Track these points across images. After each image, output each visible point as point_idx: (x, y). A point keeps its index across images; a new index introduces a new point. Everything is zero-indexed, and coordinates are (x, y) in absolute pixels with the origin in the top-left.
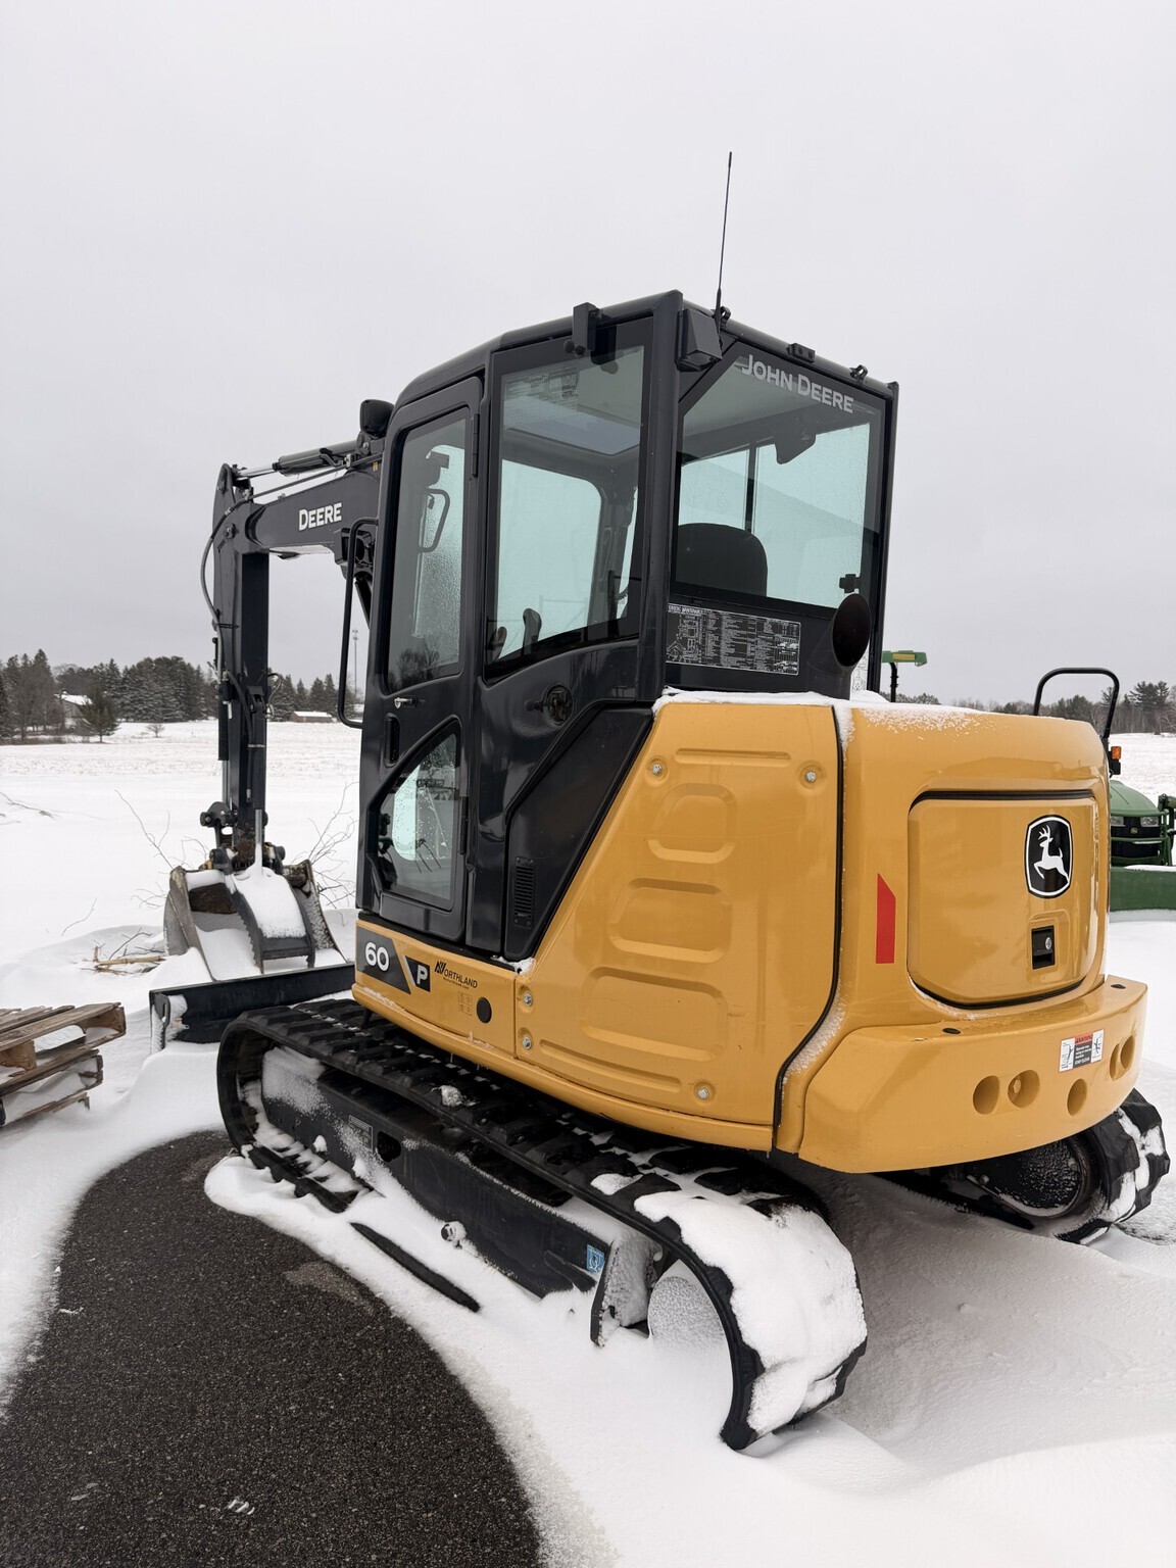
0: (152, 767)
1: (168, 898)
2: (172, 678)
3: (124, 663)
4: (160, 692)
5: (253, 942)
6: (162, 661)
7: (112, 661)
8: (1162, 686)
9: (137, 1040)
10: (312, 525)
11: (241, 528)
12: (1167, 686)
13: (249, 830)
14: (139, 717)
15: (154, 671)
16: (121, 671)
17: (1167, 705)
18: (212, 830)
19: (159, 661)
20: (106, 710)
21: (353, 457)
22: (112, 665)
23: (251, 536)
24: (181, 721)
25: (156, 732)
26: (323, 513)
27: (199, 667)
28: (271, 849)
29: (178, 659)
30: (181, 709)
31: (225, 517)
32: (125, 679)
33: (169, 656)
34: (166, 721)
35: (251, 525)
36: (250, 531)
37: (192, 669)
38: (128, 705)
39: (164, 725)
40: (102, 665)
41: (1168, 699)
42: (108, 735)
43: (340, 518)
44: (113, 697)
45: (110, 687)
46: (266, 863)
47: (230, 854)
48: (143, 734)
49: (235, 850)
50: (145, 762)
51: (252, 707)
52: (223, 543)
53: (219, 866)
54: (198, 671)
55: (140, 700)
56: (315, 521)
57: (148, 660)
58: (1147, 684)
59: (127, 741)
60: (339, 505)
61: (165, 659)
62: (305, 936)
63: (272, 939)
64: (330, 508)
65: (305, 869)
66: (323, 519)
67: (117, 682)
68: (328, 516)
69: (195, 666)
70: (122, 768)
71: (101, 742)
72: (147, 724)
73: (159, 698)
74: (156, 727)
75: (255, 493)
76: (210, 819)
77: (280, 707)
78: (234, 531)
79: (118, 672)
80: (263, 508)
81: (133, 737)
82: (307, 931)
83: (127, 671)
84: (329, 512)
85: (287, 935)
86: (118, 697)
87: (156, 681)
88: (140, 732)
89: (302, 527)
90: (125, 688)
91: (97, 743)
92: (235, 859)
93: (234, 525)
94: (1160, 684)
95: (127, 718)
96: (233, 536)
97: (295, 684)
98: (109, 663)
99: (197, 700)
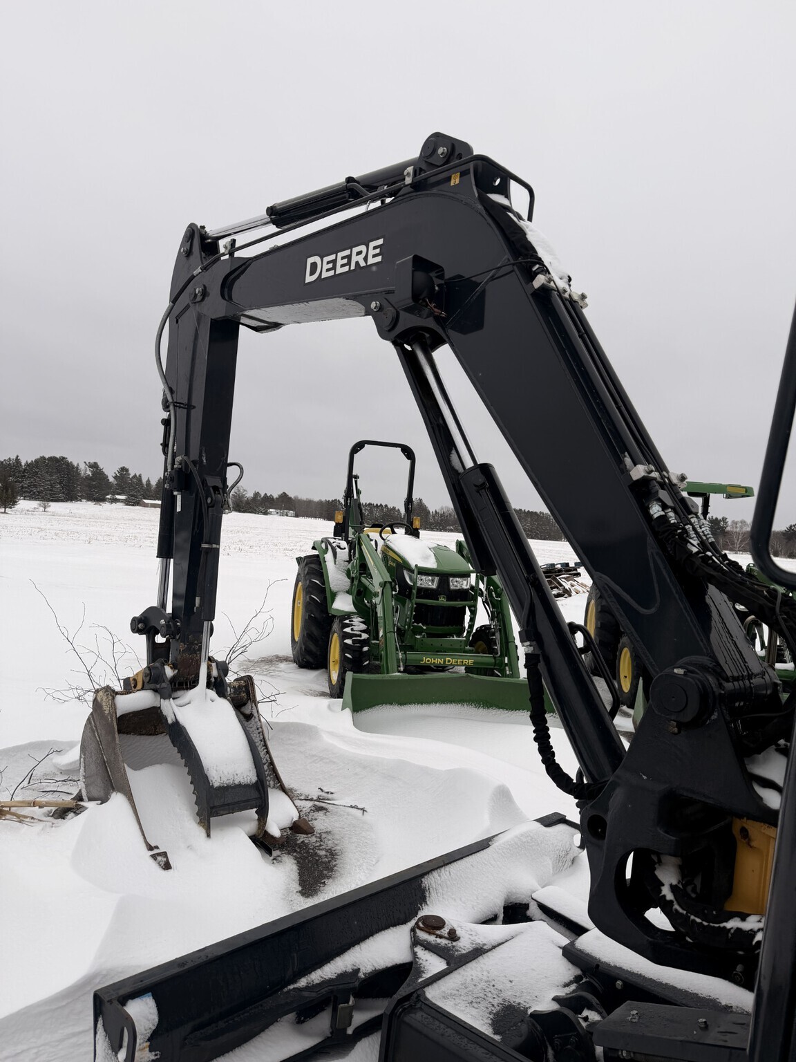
0: (43, 534)
1: (89, 719)
2: (59, 471)
3: (27, 458)
4: (49, 480)
5: (197, 791)
6: (52, 459)
7: (18, 456)
8: (724, 520)
9: (61, 1041)
10: (325, 275)
11: (215, 290)
12: (727, 520)
13: (192, 643)
14: (33, 497)
15: (47, 465)
16: (23, 464)
17: (726, 533)
18: (143, 638)
19: (51, 459)
20: (10, 491)
21: (415, 171)
22: (17, 460)
23: (227, 297)
24: (62, 501)
25: (45, 508)
26: (349, 257)
27: (78, 465)
28: (214, 665)
29: (64, 458)
30: (63, 493)
31: (193, 277)
32: (25, 470)
33: (58, 456)
34: (52, 501)
35: (227, 285)
36: (226, 290)
37: (73, 466)
38: (26, 488)
39: (51, 503)
40: (10, 458)
41: (728, 529)
42: (10, 508)
43: (379, 259)
44: (16, 482)
45: (14, 475)
46: (209, 685)
47: (169, 672)
48: (35, 508)
49: (174, 667)
50: (38, 530)
51: (209, 500)
52: (188, 307)
53: (152, 686)
54: (77, 468)
55: (34, 485)
56: (334, 268)
57: (43, 458)
58: (714, 518)
59: (24, 513)
60: (380, 242)
61: (55, 458)
62: (257, 782)
63: (219, 788)
64: (363, 248)
65: (246, 687)
66: (349, 264)
67: (20, 471)
68: (354, 259)
69: (75, 464)
70: (20, 533)
71: (5, 512)
72: (38, 502)
73: (48, 484)
74: (44, 504)
75: (237, 245)
76: (143, 624)
77: (132, 496)
78: (205, 293)
79: (21, 465)
80: (247, 262)
81: (28, 510)
82: (258, 776)
83: (27, 465)
84: (359, 253)
85: (236, 782)
86: (20, 482)
87: (47, 472)
88: (33, 507)
89: (309, 279)
90: (25, 476)
91: (2, 513)
92: (174, 679)
93: (204, 286)
94: (723, 518)
95: (25, 497)
96: (203, 300)
97: (144, 480)
98: (15, 458)
99: (74, 487)
